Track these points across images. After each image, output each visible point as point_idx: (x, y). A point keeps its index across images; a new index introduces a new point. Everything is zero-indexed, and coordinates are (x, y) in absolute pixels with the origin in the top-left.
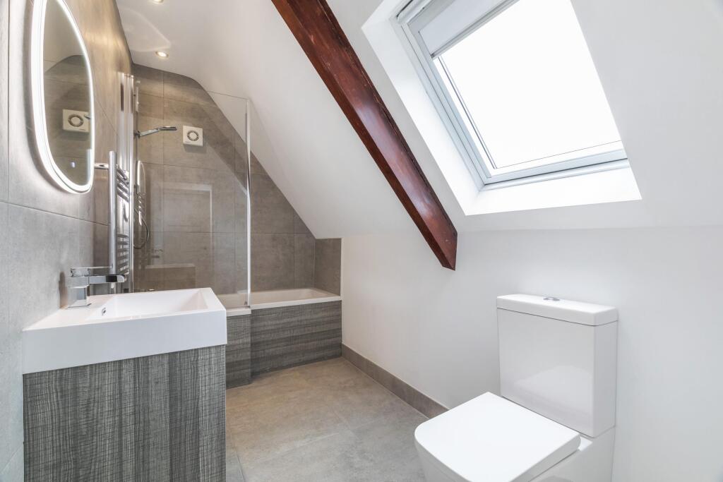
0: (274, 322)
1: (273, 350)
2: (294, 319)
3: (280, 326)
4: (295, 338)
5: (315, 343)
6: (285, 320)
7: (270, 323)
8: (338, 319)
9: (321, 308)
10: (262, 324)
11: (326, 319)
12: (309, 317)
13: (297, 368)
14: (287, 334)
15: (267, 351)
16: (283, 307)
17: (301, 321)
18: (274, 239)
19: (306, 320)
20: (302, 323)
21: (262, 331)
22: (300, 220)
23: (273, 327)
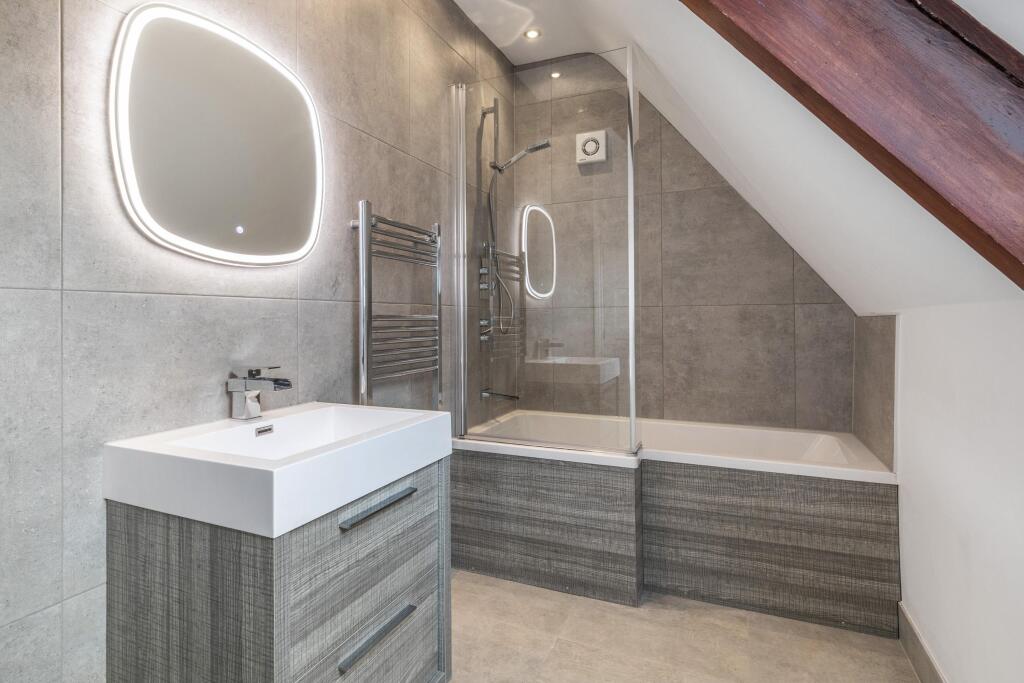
0: (699, 497)
1: (698, 555)
2: (747, 501)
3: (714, 508)
4: (752, 545)
5: (811, 574)
6: (727, 499)
7: (690, 495)
8: (889, 534)
9: (827, 491)
10: (672, 493)
11: (845, 524)
12: (789, 505)
13: (754, 615)
14: (731, 530)
15: (683, 552)
16: (720, 469)
17: (767, 510)
18: (744, 317)
19: (781, 511)
20: (771, 516)
21: (671, 508)
22: (812, 272)
23: (696, 507)
